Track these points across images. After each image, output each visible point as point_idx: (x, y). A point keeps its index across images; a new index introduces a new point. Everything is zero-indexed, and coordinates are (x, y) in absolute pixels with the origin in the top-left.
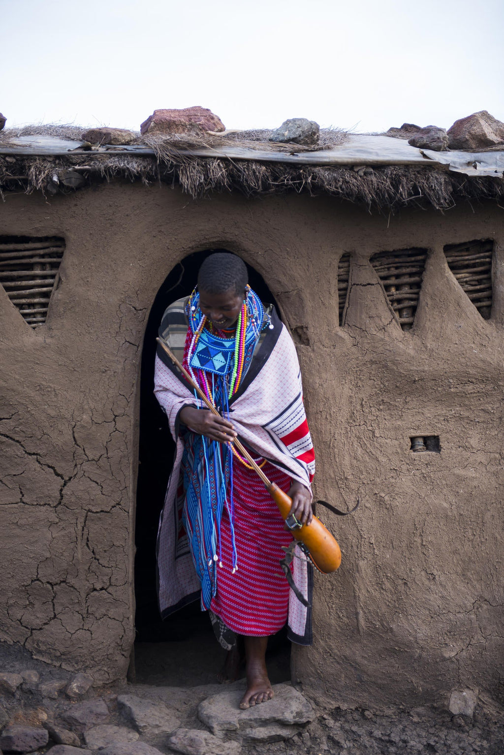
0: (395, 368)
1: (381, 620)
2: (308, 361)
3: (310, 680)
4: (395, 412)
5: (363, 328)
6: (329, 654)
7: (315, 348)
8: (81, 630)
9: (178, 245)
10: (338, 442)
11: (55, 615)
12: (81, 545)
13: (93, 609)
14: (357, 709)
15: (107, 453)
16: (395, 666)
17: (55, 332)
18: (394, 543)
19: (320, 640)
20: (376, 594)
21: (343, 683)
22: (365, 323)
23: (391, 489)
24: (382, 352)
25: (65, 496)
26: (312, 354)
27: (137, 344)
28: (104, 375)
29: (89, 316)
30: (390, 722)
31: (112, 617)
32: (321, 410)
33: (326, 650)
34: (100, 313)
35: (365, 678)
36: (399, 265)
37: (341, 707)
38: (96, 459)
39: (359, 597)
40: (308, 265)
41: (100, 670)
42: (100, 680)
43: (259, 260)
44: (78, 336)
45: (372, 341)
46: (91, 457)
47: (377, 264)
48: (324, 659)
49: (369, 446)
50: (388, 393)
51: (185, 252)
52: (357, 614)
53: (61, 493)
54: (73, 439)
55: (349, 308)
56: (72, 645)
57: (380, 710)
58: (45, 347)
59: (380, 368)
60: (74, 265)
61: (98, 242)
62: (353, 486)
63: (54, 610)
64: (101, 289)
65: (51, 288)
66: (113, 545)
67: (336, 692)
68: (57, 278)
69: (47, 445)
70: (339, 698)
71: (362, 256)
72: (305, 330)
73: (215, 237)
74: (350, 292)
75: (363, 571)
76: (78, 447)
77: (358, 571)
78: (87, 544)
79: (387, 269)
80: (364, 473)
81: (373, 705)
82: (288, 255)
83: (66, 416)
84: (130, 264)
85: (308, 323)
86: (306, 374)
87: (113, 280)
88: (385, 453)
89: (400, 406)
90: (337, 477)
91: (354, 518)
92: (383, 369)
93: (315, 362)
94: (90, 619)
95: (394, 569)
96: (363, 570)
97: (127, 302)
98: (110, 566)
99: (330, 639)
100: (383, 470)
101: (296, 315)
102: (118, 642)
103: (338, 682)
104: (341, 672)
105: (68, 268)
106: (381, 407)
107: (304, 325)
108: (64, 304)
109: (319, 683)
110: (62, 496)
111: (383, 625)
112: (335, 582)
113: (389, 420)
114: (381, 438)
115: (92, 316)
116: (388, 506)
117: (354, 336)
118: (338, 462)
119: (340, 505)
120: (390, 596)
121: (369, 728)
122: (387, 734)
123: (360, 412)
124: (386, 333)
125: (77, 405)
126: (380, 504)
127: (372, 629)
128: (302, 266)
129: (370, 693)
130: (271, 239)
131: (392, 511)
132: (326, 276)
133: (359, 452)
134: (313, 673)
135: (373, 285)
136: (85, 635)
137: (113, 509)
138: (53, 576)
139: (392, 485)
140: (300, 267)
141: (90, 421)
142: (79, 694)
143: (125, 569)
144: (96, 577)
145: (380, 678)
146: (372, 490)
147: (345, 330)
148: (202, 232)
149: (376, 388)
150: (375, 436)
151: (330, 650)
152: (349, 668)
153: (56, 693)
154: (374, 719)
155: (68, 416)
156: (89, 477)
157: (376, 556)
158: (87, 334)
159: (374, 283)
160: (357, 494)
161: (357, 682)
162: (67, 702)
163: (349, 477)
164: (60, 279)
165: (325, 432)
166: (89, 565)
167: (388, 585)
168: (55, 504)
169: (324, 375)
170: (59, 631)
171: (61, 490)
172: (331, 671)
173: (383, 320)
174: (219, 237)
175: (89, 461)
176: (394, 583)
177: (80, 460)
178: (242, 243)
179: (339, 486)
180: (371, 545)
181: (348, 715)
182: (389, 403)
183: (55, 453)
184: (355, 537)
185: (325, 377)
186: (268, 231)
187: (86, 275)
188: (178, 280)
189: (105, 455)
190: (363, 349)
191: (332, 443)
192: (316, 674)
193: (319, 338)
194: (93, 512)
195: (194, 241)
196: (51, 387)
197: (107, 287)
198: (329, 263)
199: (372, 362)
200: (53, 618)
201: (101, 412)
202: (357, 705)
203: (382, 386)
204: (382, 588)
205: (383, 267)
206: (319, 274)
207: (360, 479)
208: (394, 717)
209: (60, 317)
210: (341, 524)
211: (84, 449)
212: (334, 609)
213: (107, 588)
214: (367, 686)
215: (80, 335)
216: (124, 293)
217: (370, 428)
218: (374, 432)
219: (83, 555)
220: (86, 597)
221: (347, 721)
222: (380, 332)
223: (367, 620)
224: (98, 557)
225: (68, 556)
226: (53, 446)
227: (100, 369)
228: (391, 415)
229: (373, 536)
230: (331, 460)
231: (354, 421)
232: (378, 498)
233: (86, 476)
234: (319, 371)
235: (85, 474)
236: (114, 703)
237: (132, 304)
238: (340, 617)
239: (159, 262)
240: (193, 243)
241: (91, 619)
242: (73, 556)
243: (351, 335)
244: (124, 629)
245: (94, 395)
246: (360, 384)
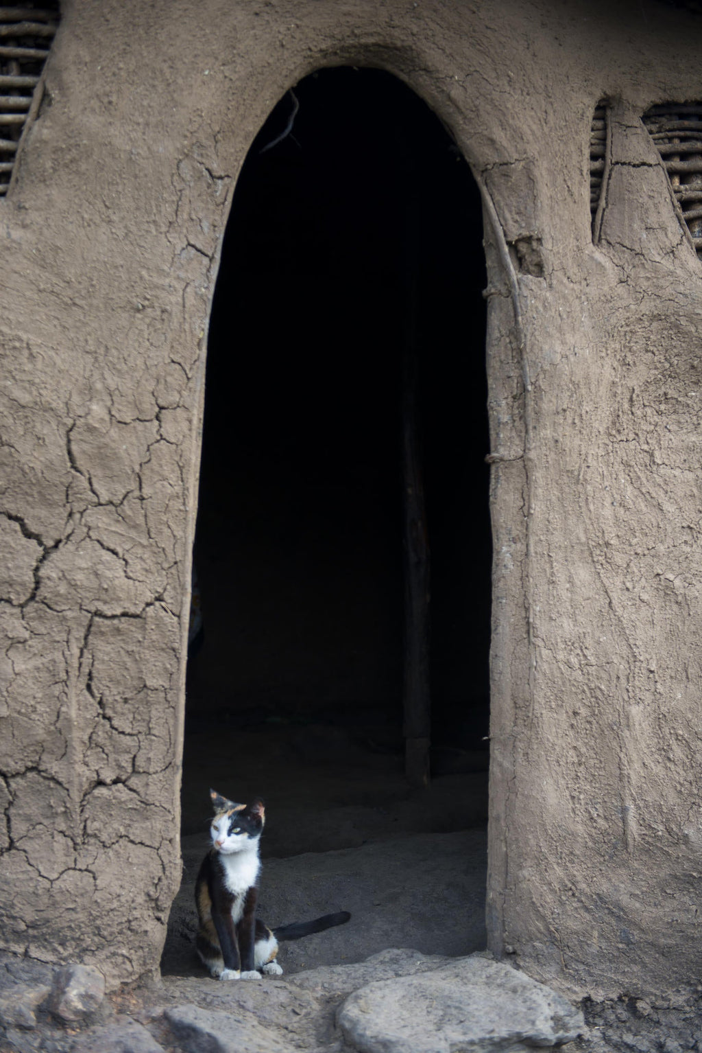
0: (693, 330)
1: (668, 820)
2: (541, 309)
3: (534, 946)
4: (687, 417)
5: (637, 248)
6: (570, 893)
7: (554, 282)
8: (71, 872)
9: (301, 40)
10: (593, 473)
11: (12, 842)
12: (77, 685)
13: (97, 824)
14: (620, 999)
15: (141, 488)
16: (691, 910)
17: (34, 217)
18: (690, 670)
19: (555, 866)
20: (658, 770)
21: (594, 949)
22: (640, 239)
23: (685, 565)
24: (671, 298)
25: (46, 581)
26: (548, 294)
27: (210, 254)
28: (139, 315)
29: (109, 184)
30: (684, 1020)
31: (137, 840)
32: (565, 407)
33: (566, 886)
34: (136, 177)
35: (636, 935)
36: (688, 133)
37: (594, 997)
38: (116, 501)
39: (629, 777)
40: (546, 112)
41: (114, 954)
42: (114, 976)
43: (454, 93)
44: (84, 227)
45: (653, 275)
46: (105, 497)
47: (654, 128)
48: (562, 903)
49: (644, 480)
50: (677, 380)
51: (311, 60)
52: (624, 810)
53: (35, 575)
54: (67, 457)
55: (607, 210)
56: (54, 905)
57: (662, 997)
58: (8, 249)
59: (666, 329)
60: (80, 63)
61: (136, 14)
62: (620, 559)
63: (9, 832)
64: (138, 124)
65: (22, 116)
66: (145, 686)
67: (581, 967)
68: (38, 93)
69: (8, 470)
70: (588, 979)
71: (633, 106)
72: (535, 244)
73: (372, 35)
74: (609, 179)
75: (637, 727)
76: (78, 474)
77: (628, 726)
78: (89, 687)
79: (666, 141)
80: (637, 534)
81: (648, 988)
82: (511, 86)
83: (54, 405)
84: (203, 70)
85: (543, 230)
86: (536, 333)
87: (166, 105)
88: (672, 495)
89: (695, 405)
90: (590, 542)
91: (622, 622)
92: (670, 332)
93: (554, 310)
94: (90, 848)
95: (689, 721)
96: (637, 724)
97: (195, 156)
98: (135, 732)
99: (574, 863)
100: (669, 530)
101: (519, 213)
102: (152, 893)
103: (586, 947)
104: (592, 928)
105: (66, 69)
106: (663, 407)
107: (535, 234)
108: (54, 152)
109: (550, 951)
110: (38, 583)
111: (669, 831)
112: (585, 750)
113: (676, 432)
114: (664, 466)
115: (117, 184)
116: (680, 598)
117: (621, 263)
118: (592, 510)
119: (597, 597)
120: (682, 772)
121: (653, 1036)
122: (691, 1045)
123: (628, 414)
124: (677, 262)
125: (77, 380)
126: (666, 594)
127: (650, 840)
128: (535, 112)
129: (644, 965)
130: (479, 50)
131: (687, 609)
132: (576, 137)
133: (629, 493)
134: (541, 933)
135: (650, 165)
136: (81, 881)
137: (148, 609)
138: (11, 756)
139: (687, 558)
140: (533, 113)
141: (107, 418)
142: (84, 1013)
143: (168, 737)
144: (105, 756)
145: (664, 935)
146: (652, 566)
147: (604, 251)
148: (349, 19)
149: (656, 368)
150: (654, 462)
151: (573, 884)
152: (607, 918)
153: (32, 1015)
154: (655, 1017)
155: (59, 405)
156: (98, 541)
157: (658, 696)
158: (104, 224)
159: (652, 162)
160: (625, 576)
161: (620, 946)
162: (58, 1034)
163: (612, 542)
164: (45, 95)
165: (570, 450)
166: (91, 730)
167: (678, 752)
168: (23, 599)
169: (570, 338)
170: (21, 876)
171: (37, 569)
172: (572, 925)
173: (670, 235)
174: (379, 34)
175: (100, 504)
176: (690, 748)
177: (81, 504)
178: (425, 52)
179: (595, 559)
180: (651, 675)
181: (606, 1011)
182: (676, 399)
183: (25, 487)
184: (623, 658)
185: (573, 341)
186: (474, 31)
187: (108, 88)
188: (286, 127)
189: (137, 493)
190: (638, 289)
191: (582, 474)
192: (546, 932)
193: (561, 263)
194: (105, 617)
195: (333, 37)
196: (20, 340)
197: (153, 120)
198: (581, 112)
199: (656, 318)
200: (9, 849)
201: (131, 398)
202: (621, 991)
203: (667, 365)
204: (669, 759)
205: (662, 135)
206: (565, 132)
207: (631, 545)
208: (687, 1009)
209: (45, 181)
210: (597, 634)
211: (90, 479)
212: (583, 802)
213: (126, 780)
214: (639, 952)
215: (89, 226)
216: (189, 135)
217: (645, 447)
218: (652, 455)
219: (79, 709)
220: (83, 801)
221: (608, 1025)
222: (667, 257)
223: (642, 822)
224: (109, 712)
225: (47, 712)
226: (22, 470)
227: (129, 302)
228: (679, 422)
229: (654, 657)
230: (580, 507)
231: (619, 431)
232: (662, 583)
233: (94, 538)
234: (560, 330)
235: (91, 533)
236: (162, 1027)
237: (204, 161)
238: (592, 818)
239: (262, 74)
240: (329, 42)
241: (93, 847)
242: (58, 713)
243: (615, 261)
244: (163, 865)
245: (116, 361)
246: (629, 359)
